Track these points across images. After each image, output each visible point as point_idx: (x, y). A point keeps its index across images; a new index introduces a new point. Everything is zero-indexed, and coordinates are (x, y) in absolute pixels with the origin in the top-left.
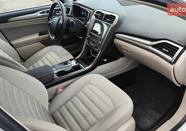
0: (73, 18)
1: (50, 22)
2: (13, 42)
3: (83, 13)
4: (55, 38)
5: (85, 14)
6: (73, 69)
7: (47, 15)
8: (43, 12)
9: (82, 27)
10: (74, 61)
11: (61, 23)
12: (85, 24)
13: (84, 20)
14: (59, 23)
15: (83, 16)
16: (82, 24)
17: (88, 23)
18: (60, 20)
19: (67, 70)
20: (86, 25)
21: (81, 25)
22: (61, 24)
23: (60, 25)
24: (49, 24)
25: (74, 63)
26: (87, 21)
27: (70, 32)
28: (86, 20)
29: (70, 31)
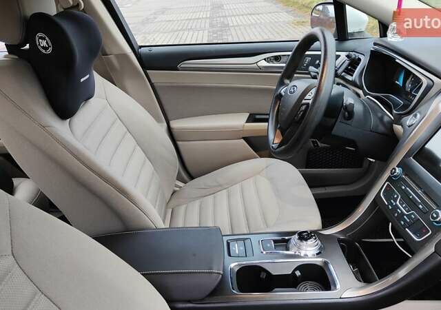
0: (361, 92)
1: (283, 91)
2: (176, 124)
3: (400, 82)
4: (281, 145)
5: (409, 86)
6: (298, 273)
7: (282, 67)
8: (277, 59)
9: (381, 129)
10: (310, 246)
11: (310, 102)
12: (398, 120)
13: (396, 105)
14: (304, 101)
15: (399, 91)
16: (386, 119)
17: (408, 123)
18: (310, 94)
19: (275, 272)
20: (399, 127)
21: (381, 119)
22: (308, 104)
23: (304, 107)
24: (277, 96)
25: (309, 252)
26: (409, 113)
27: (335, 136)
28: (405, 107)
29: (333, 132)
